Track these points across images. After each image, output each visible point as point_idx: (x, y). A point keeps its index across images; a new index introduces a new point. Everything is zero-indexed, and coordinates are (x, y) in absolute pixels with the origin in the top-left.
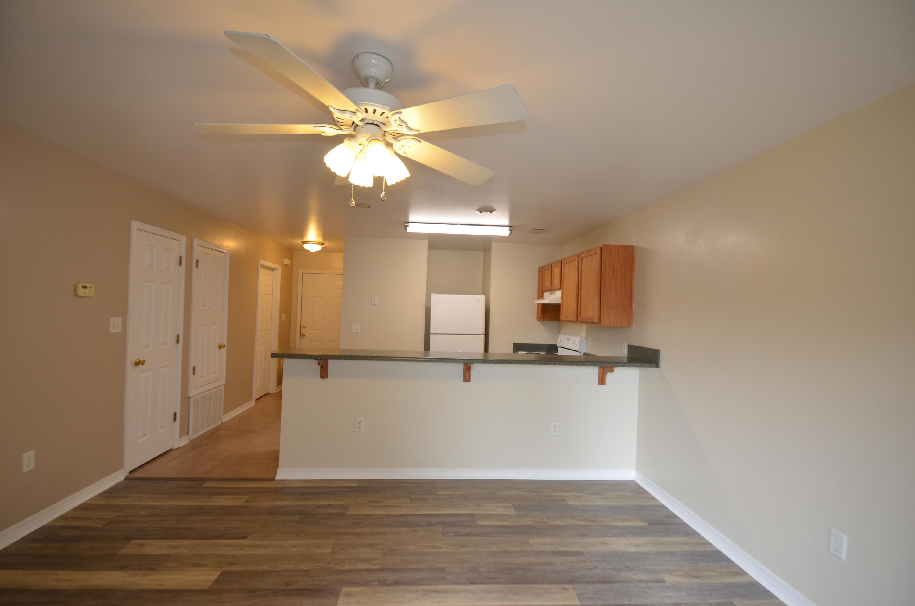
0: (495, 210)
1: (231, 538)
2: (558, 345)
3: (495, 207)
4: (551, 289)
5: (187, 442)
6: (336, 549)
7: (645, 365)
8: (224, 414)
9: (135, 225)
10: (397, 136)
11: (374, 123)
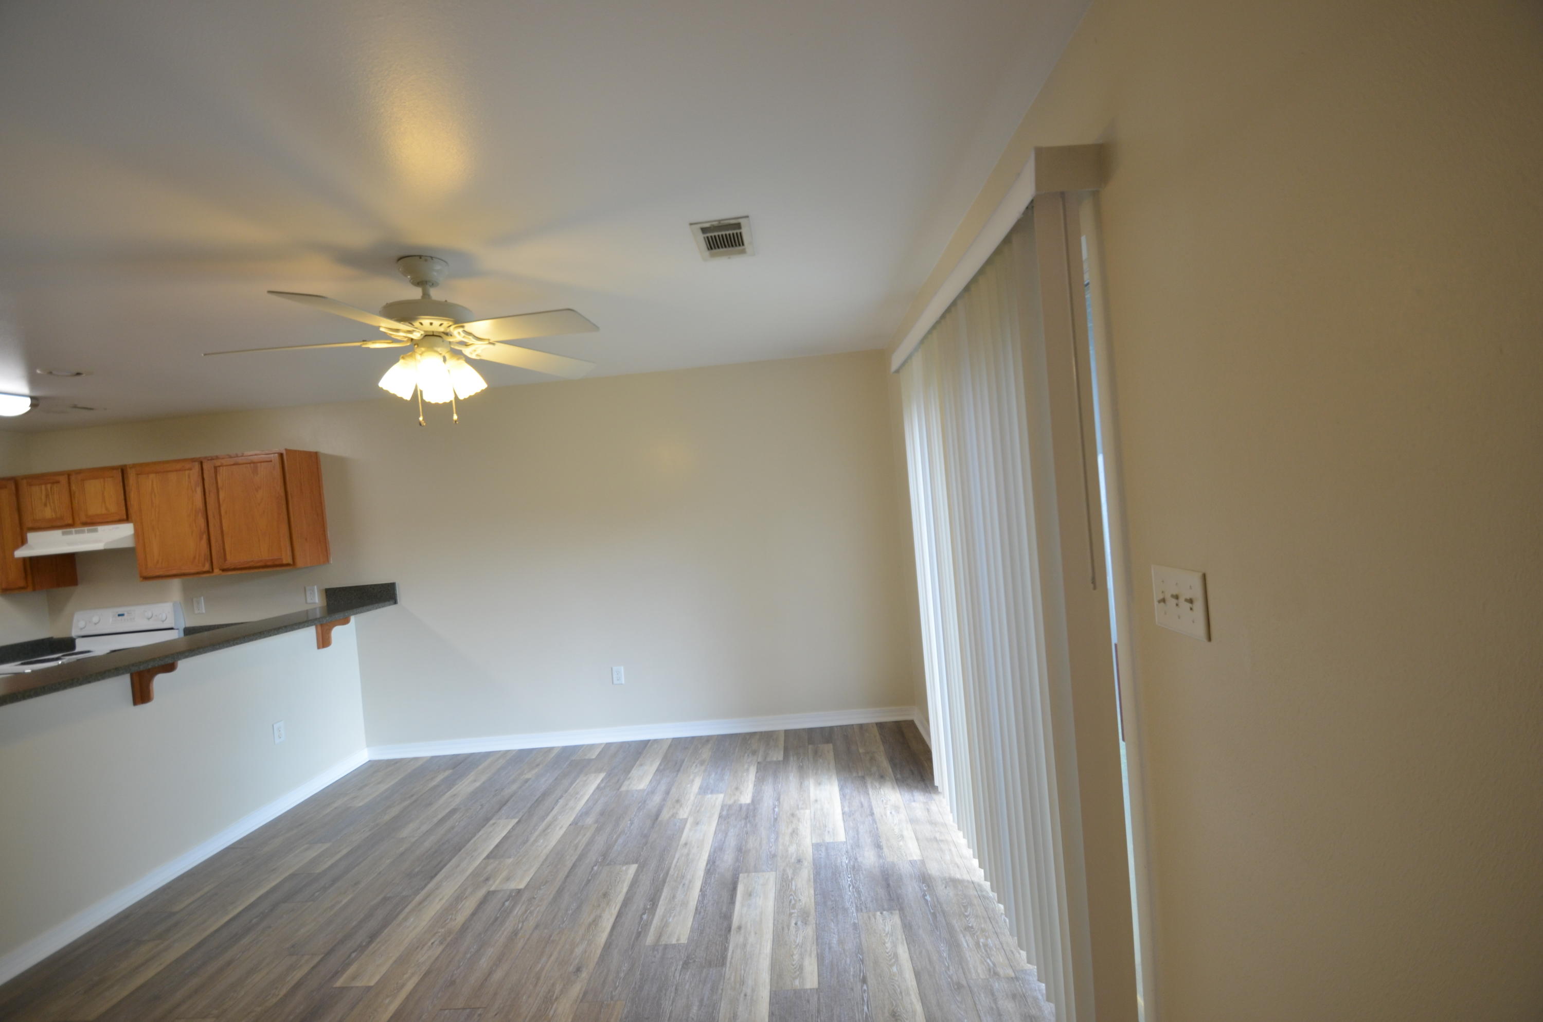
2: (73, 635)
4: (73, 523)
11: (435, 334)
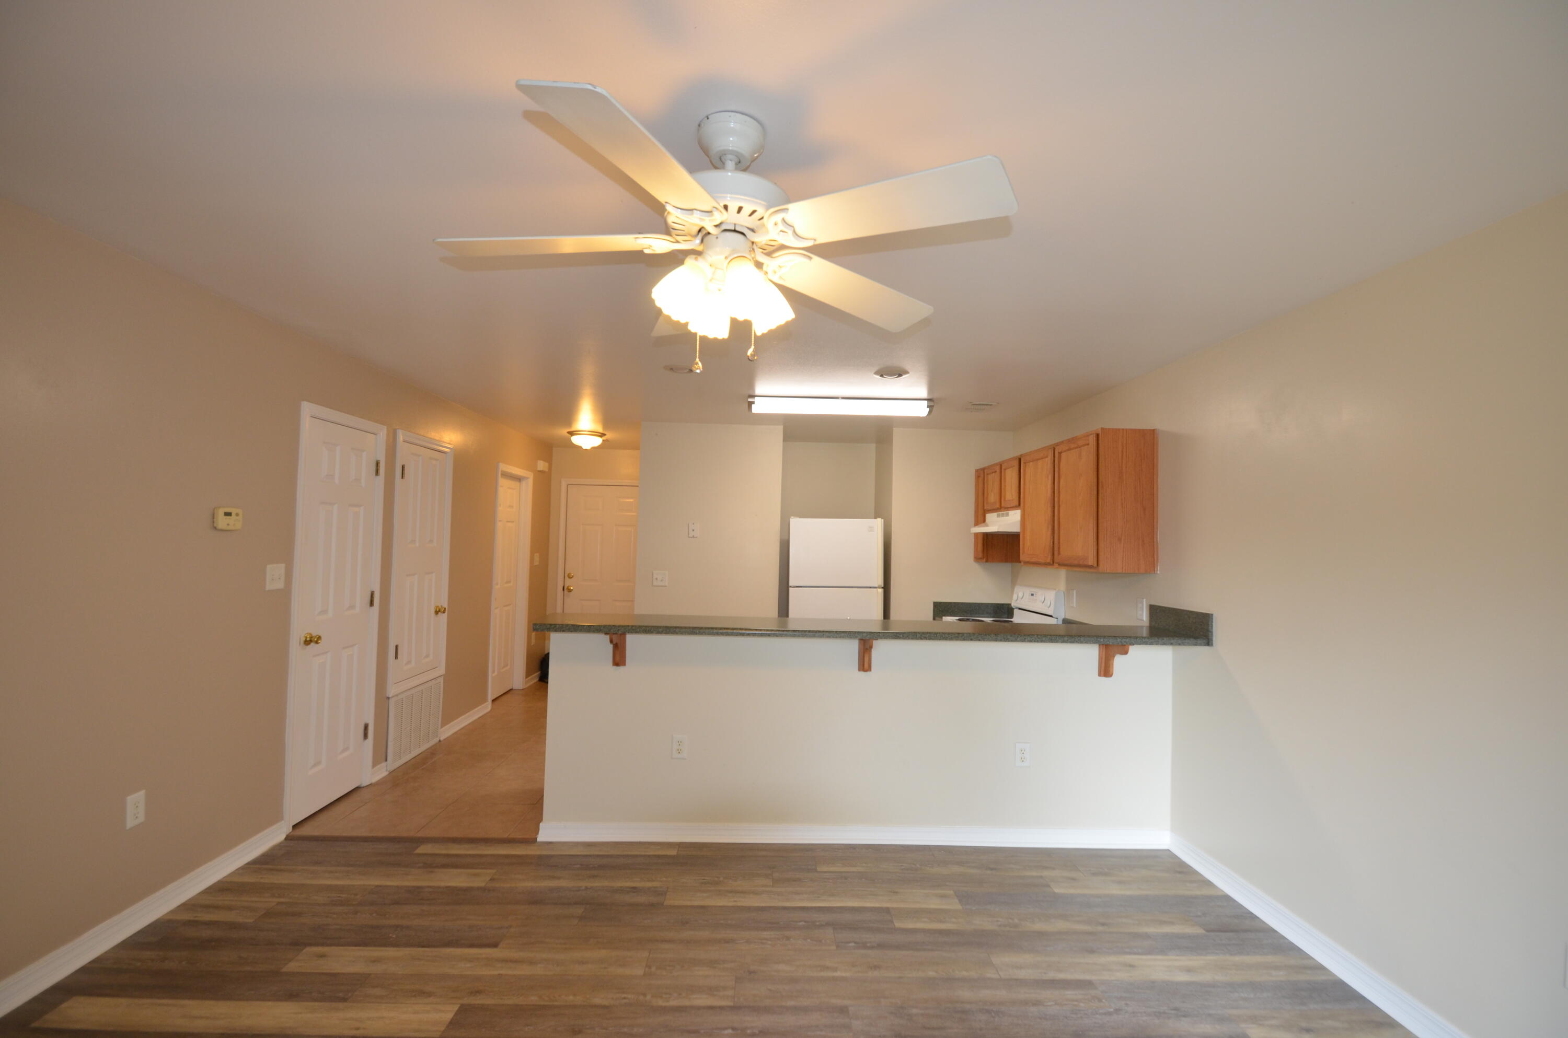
0: (907, 372)
1: (472, 946)
2: (1013, 605)
3: (907, 368)
4: (1001, 508)
5: (385, 774)
6: (653, 969)
7: (1187, 641)
8: (442, 727)
9: (307, 409)
10: (772, 250)
11: (737, 229)
